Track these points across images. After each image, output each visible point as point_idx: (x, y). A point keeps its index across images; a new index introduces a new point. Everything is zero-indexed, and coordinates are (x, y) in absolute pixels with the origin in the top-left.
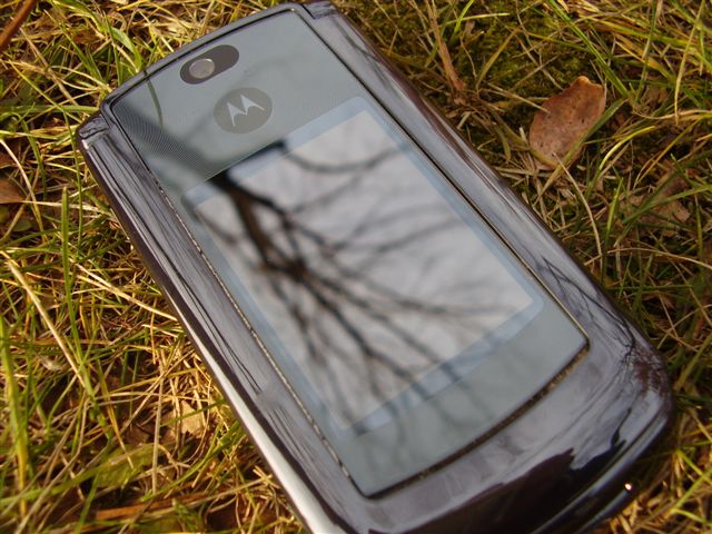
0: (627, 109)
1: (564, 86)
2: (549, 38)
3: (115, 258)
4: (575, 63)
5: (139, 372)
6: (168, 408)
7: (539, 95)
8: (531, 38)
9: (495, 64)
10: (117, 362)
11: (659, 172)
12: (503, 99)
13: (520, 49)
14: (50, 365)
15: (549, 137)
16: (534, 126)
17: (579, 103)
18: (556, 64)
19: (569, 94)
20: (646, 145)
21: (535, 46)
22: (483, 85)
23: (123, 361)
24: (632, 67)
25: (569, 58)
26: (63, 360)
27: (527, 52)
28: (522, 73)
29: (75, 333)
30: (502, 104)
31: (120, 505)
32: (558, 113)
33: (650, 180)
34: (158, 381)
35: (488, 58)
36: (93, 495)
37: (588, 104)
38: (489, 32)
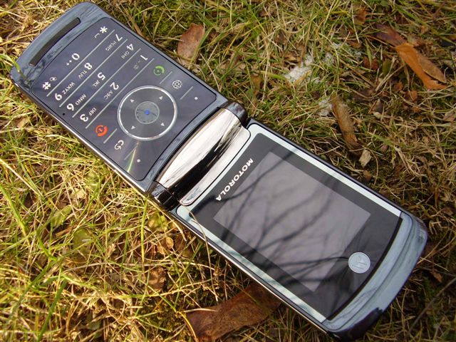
0: (214, 30)
1: (188, 28)
2: (178, 9)
3: (32, 145)
4: (190, 18)
5: (56, 183)
6: (70, 192)
7: (179, 35)
8: (171, 11)
9: (159, 26)
10: (46, 182)
11: (231, 52)
12: (165, 40)
13: (168, 17)
14: (21, 190)
15: (186, 51)
16: (179, 48)
17: (195, 34)
18: (183, 20)
19: (190, 31)
20: (225, 43)
21: (173, 14)
22: (156, 37)
23: (49, 181)
24: (213, 12)
25: (187, 15)
26: (26, 186)
27: (171, 18)
28: (170, 27)
29: (28, 176)
30: (165, 42)
31: (63, 230)
32: (188, 40)
33: (228, 56)
34: (63, 183)
35: (155, 25)
36: (52, 230)
37: (198, 33)
38: (153, 14)
